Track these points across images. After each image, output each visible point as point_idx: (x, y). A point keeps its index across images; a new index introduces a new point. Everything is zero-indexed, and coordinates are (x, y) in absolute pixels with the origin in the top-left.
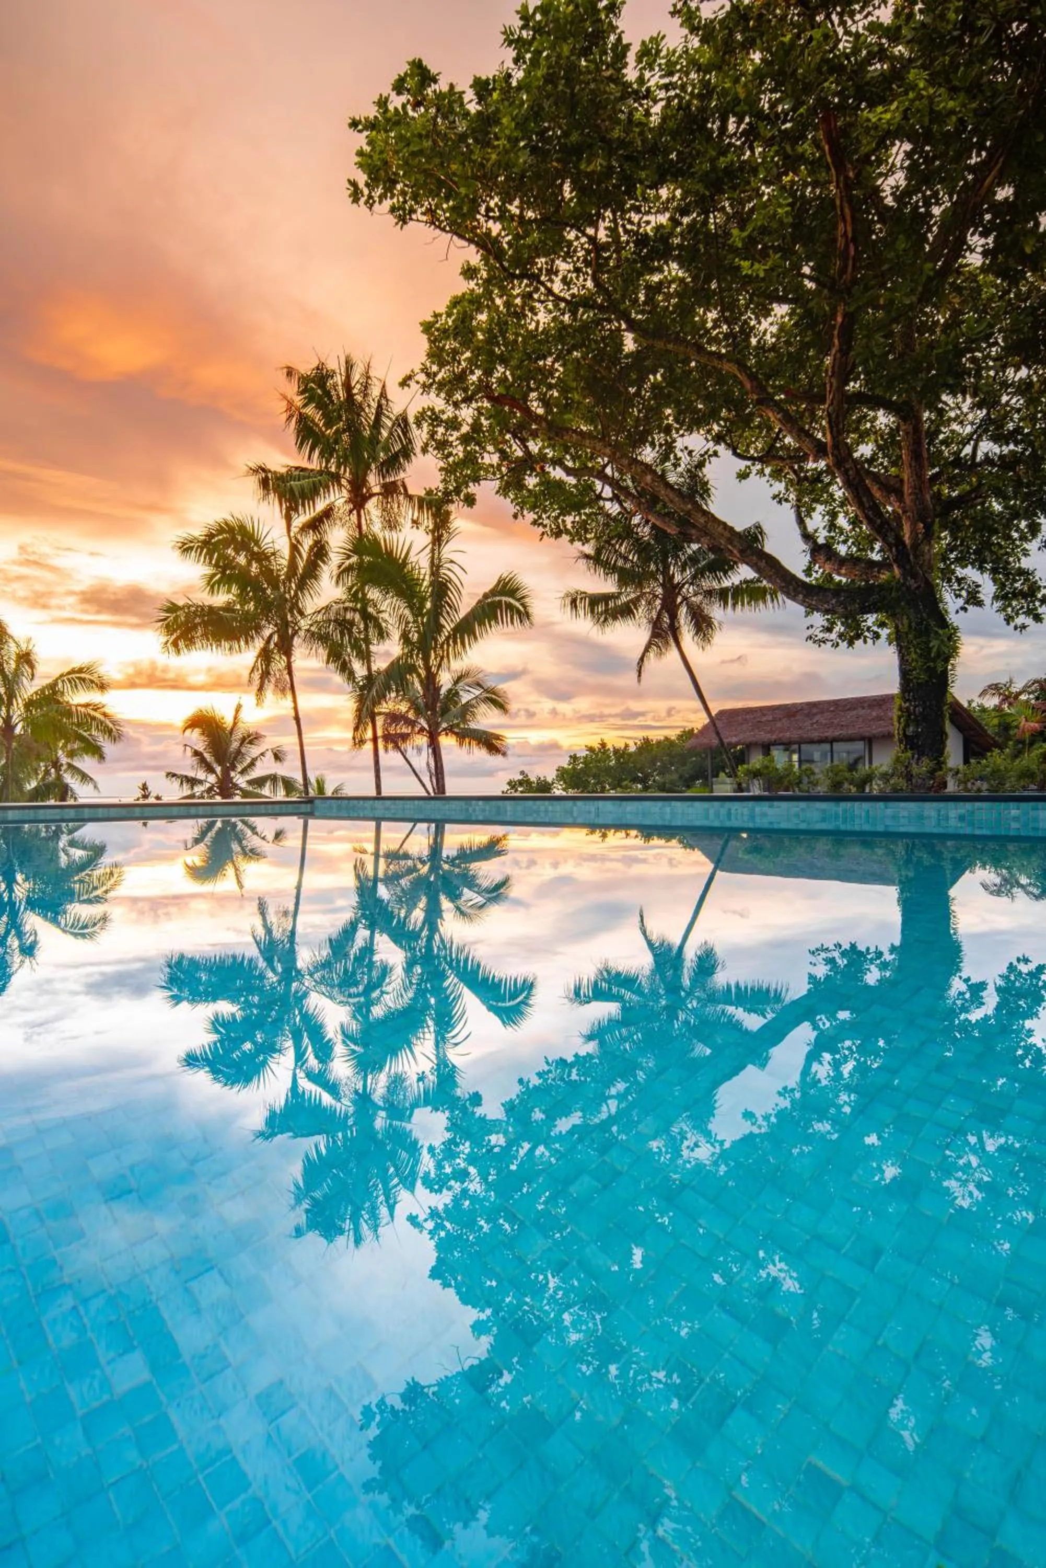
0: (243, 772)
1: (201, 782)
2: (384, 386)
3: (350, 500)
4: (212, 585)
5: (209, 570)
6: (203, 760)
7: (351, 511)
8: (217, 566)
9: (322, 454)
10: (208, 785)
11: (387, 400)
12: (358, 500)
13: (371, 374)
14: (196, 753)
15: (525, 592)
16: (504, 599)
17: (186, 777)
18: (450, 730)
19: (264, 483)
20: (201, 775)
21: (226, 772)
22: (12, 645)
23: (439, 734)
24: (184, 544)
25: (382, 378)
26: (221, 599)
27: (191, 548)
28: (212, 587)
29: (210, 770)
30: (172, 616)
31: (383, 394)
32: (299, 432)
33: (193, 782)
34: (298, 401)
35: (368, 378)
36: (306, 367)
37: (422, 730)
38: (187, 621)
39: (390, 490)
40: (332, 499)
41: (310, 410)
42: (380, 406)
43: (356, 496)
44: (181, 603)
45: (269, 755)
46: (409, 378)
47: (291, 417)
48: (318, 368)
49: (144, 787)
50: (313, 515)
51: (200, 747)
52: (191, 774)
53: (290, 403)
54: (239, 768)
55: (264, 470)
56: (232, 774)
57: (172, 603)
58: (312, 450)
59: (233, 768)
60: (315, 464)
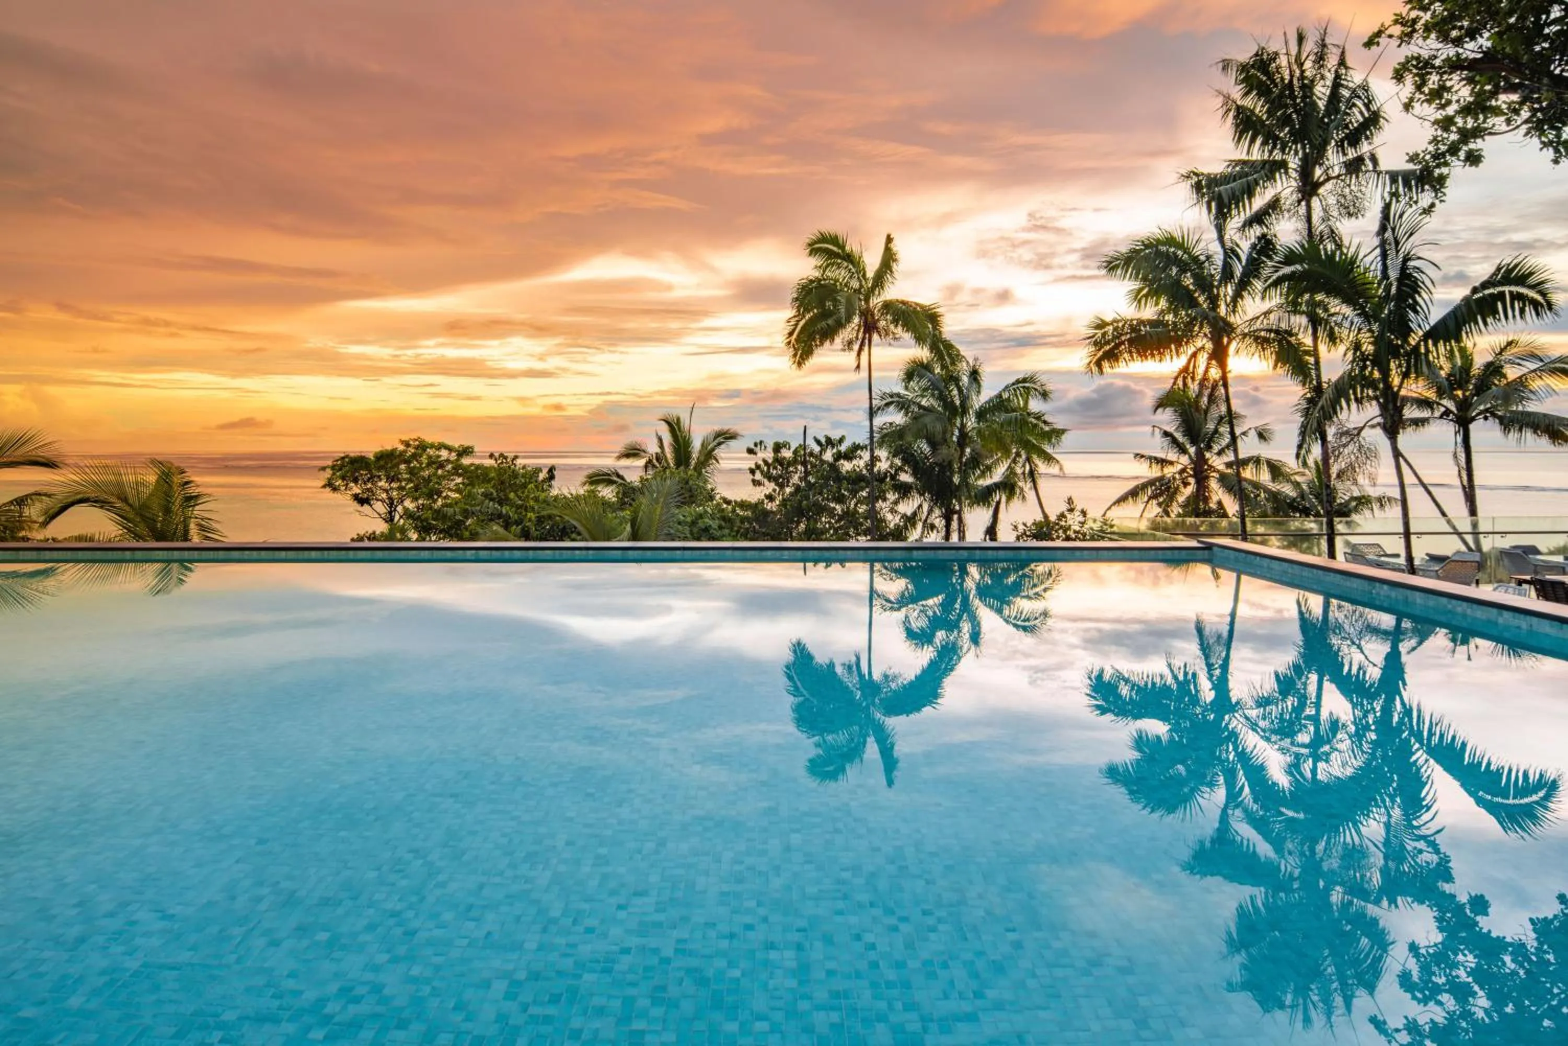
0: (1219, 453)
1: (1172, 463)
2: (1343, 53)
3: (1300, 190)
4: (1137, 298)
5: (1135, 285)
6: (1174, 441)
7: (1299, 202)
8: (1144, 279)
9: (1264, 143)
10: (1180, 467)
11: (1347, 68)
12: (1308, 188)
13: (1328, 41)
14: (1166, 434)
15: (1544, 276)
16: (1506, 289)
17: (1156, 458)
18: (1490, 413)
19: (1198, 187)
20: (1172, 456)
21: (1200, 454)
22: (964, 364)
23: (1473, 419)
24: (1110, 263)
25: (1341, 43)
26: (1149, 312)
27: (1117, 266)
28: (1139, 302)
29: (1183, 450)
30: (1100, 333)
31: (1342, 63)
32: (1237, 126)
33: (1163, 462)
34: (1236, 92)
35: (1324, 46)
36: (1245, 55)
37: (1447, 412)
38: (1114, 337)
39: (1354, 167)
40: (1279, 188)
41: (1248, 102)
42: (1338, 76)
43: (1304, 185)
44: (1108, 319)
45: (1253, 434)
46: (1379, 34)
47: (1229, 110)
48: (1256, 55)
49: (1070, 501)
50: (1248, 214)
51: (1171, 429)
52: (1161, 455)
53: (1227, 98)
54: (1216, 448)
55: (1196, 174)
56: (1208, 455)
57: (1102, 320)
58: (1253, 141)
59: (1209, 448)
60: (1257, 154)
